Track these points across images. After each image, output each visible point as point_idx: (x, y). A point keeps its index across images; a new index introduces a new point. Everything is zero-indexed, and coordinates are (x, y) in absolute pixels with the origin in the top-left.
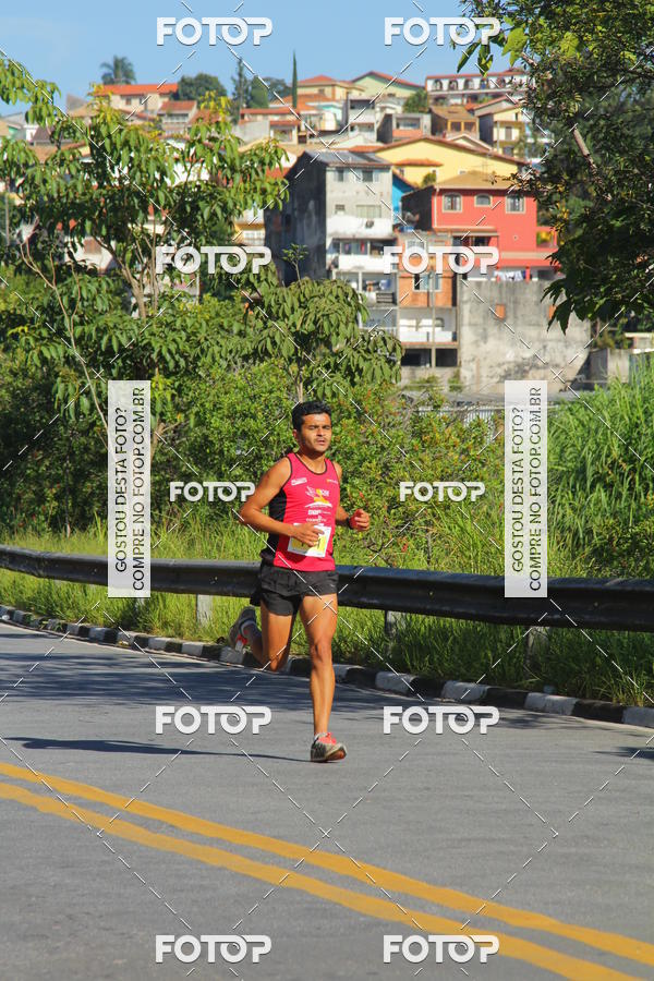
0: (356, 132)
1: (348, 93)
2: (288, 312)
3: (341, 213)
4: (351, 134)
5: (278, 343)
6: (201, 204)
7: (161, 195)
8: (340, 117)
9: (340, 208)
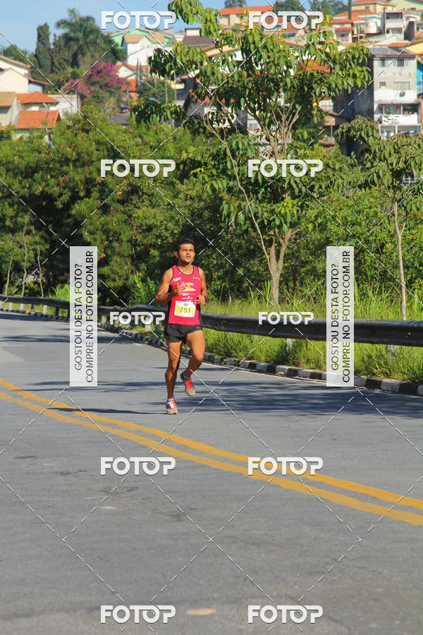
0: (391, 34)
1: (384, 9)
2: (387, 156)
3: (383, 87)
4: (387, 35)
5: (382, 176)
6: (314, 85)
7: (288, 80)
8: (379, 24)
9: (383, 84)
